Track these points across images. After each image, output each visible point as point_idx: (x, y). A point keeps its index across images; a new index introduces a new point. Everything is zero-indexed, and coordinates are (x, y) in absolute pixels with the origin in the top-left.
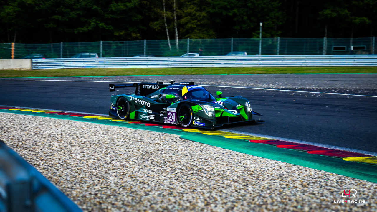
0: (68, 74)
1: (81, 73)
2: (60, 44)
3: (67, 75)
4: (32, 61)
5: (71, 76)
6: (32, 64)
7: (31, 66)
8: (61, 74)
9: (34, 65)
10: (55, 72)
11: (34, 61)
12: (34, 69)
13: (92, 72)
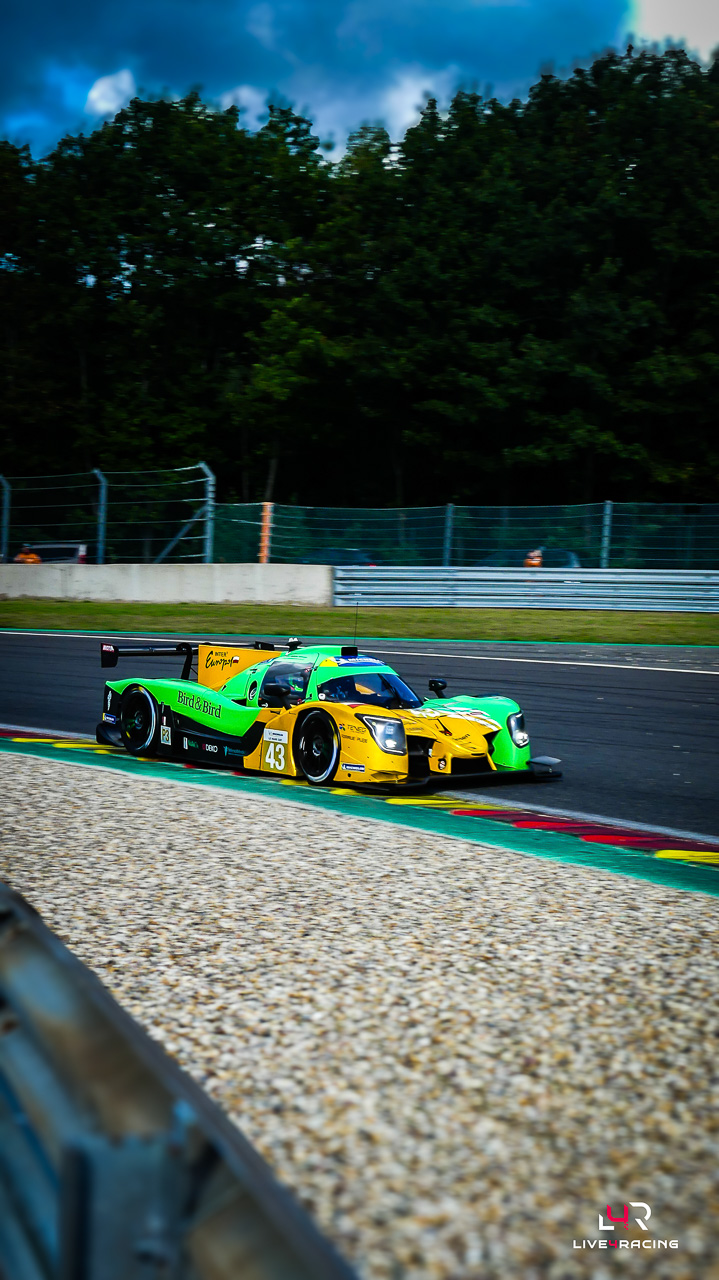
0: (475, 628)
1: (526, 628)
2: (443, 512)
3: (476, 633)
4: (333, 572)
5: (492, 637)
6: (333, 586)
7: (329, 593)
8: (449, 629)
9: (340, 588)
10: (423, 621)
11: (340, 574)
12: (340, 603)
13: (571, 627)
